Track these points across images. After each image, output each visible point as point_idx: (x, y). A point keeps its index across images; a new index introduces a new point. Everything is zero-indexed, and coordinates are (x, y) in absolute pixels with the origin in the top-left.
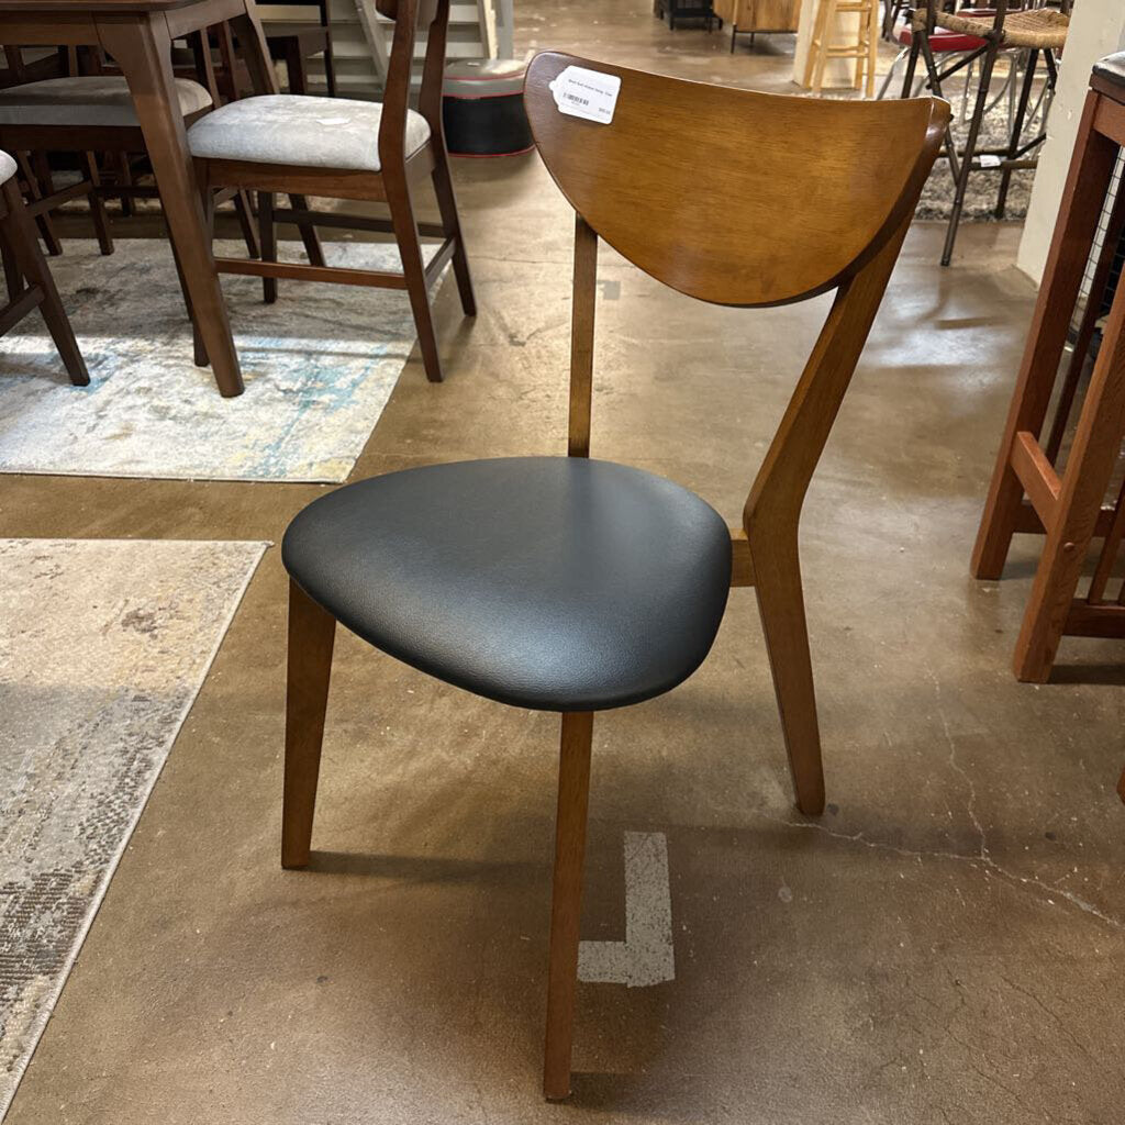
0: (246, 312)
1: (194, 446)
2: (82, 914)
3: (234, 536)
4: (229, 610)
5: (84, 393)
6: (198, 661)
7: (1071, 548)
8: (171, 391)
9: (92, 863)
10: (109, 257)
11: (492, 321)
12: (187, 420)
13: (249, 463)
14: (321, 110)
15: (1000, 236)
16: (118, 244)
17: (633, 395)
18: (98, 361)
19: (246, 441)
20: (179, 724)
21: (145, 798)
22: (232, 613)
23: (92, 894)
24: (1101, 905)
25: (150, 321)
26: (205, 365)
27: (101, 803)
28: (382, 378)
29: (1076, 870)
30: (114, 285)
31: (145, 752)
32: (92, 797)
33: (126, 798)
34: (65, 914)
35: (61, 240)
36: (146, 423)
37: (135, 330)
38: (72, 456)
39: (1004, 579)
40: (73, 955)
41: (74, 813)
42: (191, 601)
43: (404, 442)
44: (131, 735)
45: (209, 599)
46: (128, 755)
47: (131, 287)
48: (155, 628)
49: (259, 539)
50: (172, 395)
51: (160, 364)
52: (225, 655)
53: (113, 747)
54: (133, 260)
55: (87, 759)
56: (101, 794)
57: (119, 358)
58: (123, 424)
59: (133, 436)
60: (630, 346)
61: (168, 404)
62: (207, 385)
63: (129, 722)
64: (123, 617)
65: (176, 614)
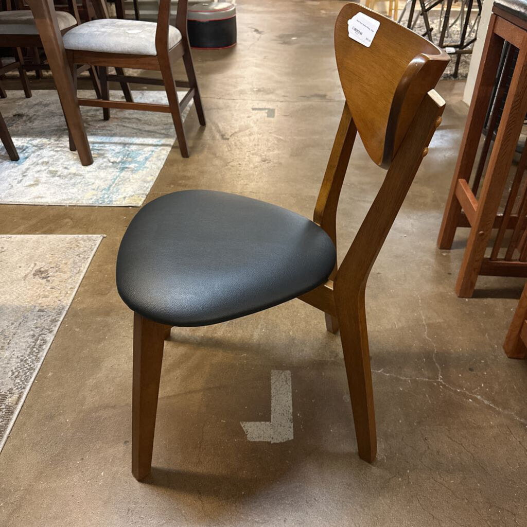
0: (94, 125)
1: (69, 189)
2: (12, 413)
3: (87, 232)
4: (84, 268)
5: (16, 165)
6: (69, 292)
7: (483, 234)
8: (59, 163)
9: (17, 389)
10: (29, 99)
11: (213, 128)
12: (66, 177)
13: (95, 197)
14: (128, 26)
15: (455, 86)
16: (34, 92)
17: (280, 164)
18: (23, 149)
19: (94, 187)
20: (59, 323)
21: (43, 358)
22: (86, 269)
23: (17, 404)
24: (494, 401)
25: (49, 129)
26: (74, 150)
27: (22, 360)
28: (159, 156)
29: (483, 385)
30: (31, 112)
31: (43, 336)
32: (18, 357)
33: (34, 358)
34: (4, 413)
35: (6, 91)
36: (45, 179)
37: (41, 134)
38: (10, 195)
39: (453, 249)
40: (7, 432)
41: (9, 365)
42: (66, 264)
43: (170, 187)
44: (36, 328)
45: (75, 263)
46: (35, 338)
47: (40, 113)
48: (49, 277)
49: (99, 234)
50: (59, 165)
51: (53, 150)
52: (82, 289)
53: (28, 334)
54: (41, 100)
55: (16, 340)
56: (22, 356)
57: (34, 147)
58: (35, 179)
59: (40, 185)
60: (279, 140)
61: (57, 169)
62: (75, 160)
63: (36, 321)
64: (33, 272)
65: (59, 270)
